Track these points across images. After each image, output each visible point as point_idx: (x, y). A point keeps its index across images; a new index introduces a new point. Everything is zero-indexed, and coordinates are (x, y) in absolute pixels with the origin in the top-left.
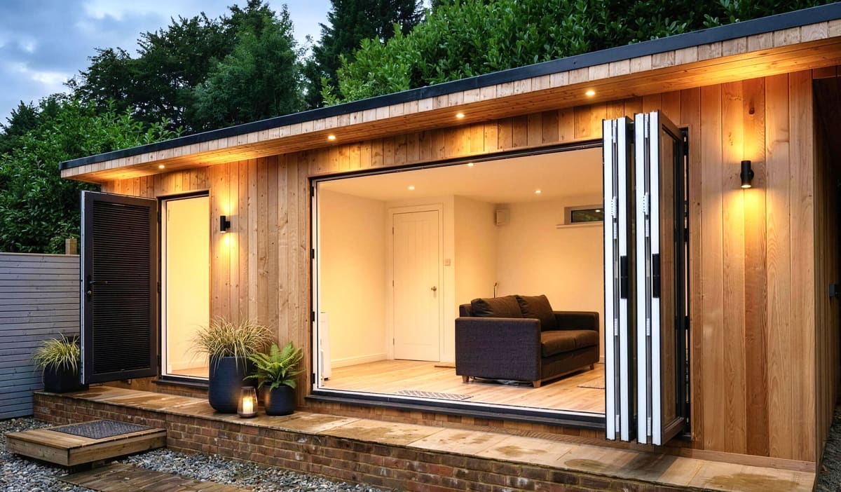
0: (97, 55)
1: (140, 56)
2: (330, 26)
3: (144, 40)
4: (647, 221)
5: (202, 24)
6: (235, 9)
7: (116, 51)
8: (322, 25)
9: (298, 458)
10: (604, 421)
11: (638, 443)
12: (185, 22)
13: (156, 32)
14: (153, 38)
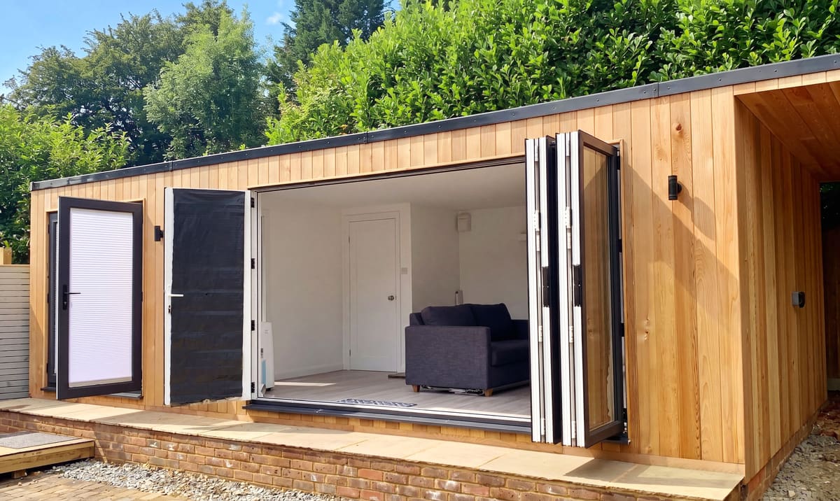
0: (39, 53)
1: (86, 54)
2: (293, 25)
3: (91, 37)
4: (569, 234)
5: (155, 22)
6: (191, 7)
7: (59, 49)
8: (283, 24)
9: (229, 466)
10: (530, 425)
11: (563, 445)
12: (135, 20)
13: (104, 31)
14: (101, 37)
